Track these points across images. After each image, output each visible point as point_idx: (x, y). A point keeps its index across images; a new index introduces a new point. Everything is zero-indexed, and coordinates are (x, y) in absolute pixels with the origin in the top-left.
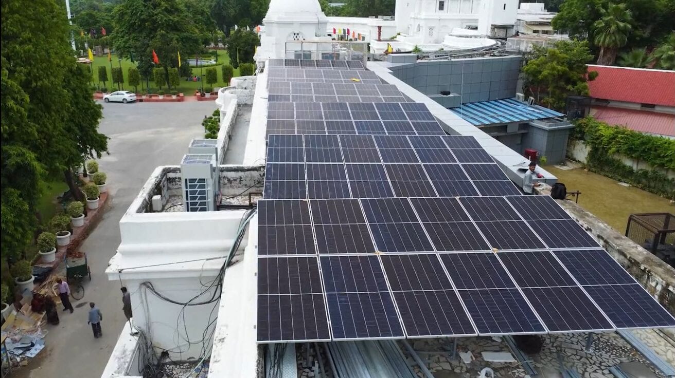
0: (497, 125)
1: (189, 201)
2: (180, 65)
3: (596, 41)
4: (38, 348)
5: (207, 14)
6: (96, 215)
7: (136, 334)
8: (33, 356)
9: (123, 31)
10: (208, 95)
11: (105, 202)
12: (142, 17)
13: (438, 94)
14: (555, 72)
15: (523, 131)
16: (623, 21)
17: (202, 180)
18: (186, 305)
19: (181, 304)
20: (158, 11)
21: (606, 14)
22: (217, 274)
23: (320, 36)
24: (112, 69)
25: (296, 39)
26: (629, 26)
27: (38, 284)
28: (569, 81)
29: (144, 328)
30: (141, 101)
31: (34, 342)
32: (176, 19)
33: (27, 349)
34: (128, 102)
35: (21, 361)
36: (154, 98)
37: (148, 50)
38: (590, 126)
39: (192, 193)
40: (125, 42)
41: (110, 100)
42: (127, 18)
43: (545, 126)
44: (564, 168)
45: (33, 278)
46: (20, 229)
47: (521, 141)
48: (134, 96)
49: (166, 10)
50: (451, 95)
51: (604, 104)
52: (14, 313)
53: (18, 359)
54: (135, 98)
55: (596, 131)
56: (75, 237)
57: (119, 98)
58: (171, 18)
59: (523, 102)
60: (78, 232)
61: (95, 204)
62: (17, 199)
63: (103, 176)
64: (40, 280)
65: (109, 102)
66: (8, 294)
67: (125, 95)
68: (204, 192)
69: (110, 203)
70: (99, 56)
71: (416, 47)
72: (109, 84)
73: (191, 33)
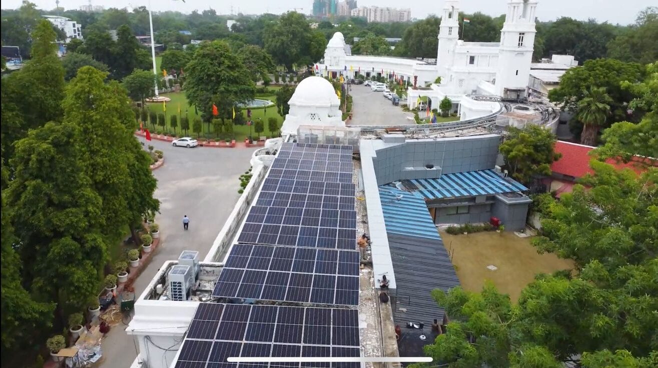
0: (467, 197)
1: (173, 293)
2: (234, 118)
3: (580, 117)
4: (97, 357)
5: (268, 59)
6: (148, 257)
7: (141, 363)
8: (94, 362)
9: (194, 82)
10: (255, 143)
11: (156, 247)
12: (209, 73)
13: (424, 166)
14: (521, 154)
15: (491, 202)
16: (603, 103)
17: (180, 283)
18: (166, 350)
19: (164, 349)
20: (222, 68)
21: (589, 95)
22: (183, 335)
23: (332, 116)
24: (181, 119)
25: (313, 118)
26: (608, 107)
27: (102, 311)
28: (535, 161)
29: (146, 359)
30: (202, 145)
31: (96, 352)
32: (236, 75)
33: (92, 357)
34: (191, 147)
35: (87, 364)
36: (211, 144)
37: (210, 103)
38: (544, 202)
39: (174, 289)
40: (194, 92)
41: (177, 145)
42: (197, 73)
43: (507, 201)
44: (523, 235)
45: (100, 308)
46: (90, 285)
47: (491, 209)
48: (195, 142)
49: (229, 67)
50: (434, 169)
51: (571, 179)
52: (86, 332)
53: (85, 363)
54: (196, 144)
55: (547, 208)
56: (130, 276)
57: (184, 143)
58: (232, 73)
59: (499, 174)
60: (133, 271)
61: (148, 249)
62: (90, 267)
63: (156, 227)
64: (103, 309)
65: (176, 146)
66: (83, 320)
67: (190, 141)
68: (181, 289)
69: (160, 247)
70: (177, 93)
71: (446, 97)
72: (179, 129)
73: (248, 85)
